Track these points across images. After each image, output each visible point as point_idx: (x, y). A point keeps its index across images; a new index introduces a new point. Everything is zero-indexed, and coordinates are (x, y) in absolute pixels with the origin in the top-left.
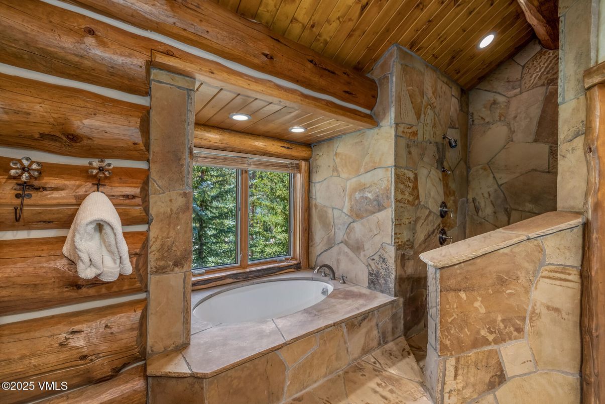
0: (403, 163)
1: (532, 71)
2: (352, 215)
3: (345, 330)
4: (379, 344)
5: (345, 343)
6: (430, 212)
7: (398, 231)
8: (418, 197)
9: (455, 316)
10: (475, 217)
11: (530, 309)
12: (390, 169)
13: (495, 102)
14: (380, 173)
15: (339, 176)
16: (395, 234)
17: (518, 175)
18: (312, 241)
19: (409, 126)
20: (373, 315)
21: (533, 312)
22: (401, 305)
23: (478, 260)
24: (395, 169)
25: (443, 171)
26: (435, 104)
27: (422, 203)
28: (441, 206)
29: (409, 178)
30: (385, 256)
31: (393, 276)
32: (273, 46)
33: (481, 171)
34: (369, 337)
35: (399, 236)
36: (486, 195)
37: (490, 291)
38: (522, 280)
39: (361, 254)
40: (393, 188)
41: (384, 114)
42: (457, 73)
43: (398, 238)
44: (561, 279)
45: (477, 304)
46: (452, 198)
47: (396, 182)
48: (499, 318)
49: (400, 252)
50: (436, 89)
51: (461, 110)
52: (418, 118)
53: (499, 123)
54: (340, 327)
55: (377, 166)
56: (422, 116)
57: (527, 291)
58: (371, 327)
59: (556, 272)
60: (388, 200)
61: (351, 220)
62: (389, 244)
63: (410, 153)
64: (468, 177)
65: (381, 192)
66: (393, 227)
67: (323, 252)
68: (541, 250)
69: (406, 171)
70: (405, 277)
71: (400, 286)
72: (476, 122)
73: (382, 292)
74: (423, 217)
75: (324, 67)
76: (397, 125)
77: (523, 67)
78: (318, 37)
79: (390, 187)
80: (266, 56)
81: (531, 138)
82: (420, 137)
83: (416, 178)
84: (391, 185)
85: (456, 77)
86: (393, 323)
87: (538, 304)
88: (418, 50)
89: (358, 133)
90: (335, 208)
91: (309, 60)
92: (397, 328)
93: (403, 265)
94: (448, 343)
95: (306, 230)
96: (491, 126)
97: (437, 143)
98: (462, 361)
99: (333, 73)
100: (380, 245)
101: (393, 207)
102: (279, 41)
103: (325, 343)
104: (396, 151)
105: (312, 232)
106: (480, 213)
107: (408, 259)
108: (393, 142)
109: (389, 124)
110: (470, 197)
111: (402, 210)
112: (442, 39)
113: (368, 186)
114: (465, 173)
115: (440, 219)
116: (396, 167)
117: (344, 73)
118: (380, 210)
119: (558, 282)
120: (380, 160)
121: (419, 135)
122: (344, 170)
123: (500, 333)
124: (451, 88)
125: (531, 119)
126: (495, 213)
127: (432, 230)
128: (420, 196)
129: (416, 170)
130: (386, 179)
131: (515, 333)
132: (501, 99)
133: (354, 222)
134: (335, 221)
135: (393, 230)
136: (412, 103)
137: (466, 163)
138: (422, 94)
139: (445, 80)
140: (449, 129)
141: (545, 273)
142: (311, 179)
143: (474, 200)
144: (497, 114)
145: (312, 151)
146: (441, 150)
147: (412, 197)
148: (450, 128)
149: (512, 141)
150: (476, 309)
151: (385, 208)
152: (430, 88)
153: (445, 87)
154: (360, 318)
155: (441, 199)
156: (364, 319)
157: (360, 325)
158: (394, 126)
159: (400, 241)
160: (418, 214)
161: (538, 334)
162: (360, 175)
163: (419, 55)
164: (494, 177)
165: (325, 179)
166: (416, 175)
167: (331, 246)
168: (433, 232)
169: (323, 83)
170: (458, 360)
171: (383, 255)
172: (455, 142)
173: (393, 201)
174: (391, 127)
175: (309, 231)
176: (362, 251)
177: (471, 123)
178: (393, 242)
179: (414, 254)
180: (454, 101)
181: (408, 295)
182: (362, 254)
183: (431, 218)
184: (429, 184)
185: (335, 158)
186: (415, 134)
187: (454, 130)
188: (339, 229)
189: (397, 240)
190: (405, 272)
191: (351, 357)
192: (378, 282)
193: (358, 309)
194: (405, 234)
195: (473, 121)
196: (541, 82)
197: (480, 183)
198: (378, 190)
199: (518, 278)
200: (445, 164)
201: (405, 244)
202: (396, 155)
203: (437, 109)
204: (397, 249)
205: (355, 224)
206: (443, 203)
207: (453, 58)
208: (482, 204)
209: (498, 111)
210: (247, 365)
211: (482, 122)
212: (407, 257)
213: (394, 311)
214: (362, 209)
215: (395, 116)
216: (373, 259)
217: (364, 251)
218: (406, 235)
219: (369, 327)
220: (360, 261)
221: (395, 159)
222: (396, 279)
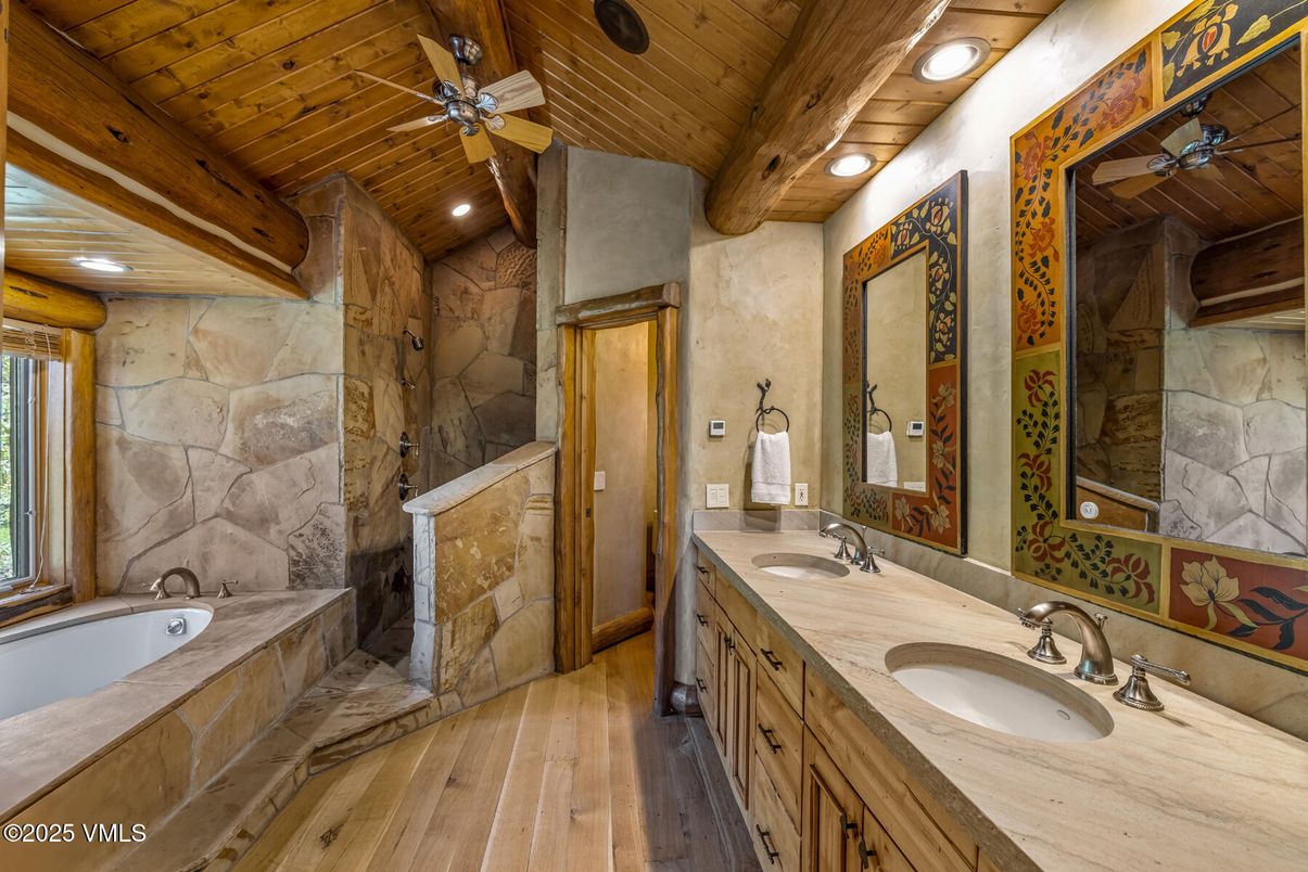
0: (355, 371)
1: (506, 264)
2: (246, 459)
3: (280, 654)
4: (327, 668)
5: (281, 675)
6: (389, 448)
7: (349, 481)
8: (374, 426)
9: (452, 570)
10: (442, 455)
11: (518, 544)
12: (334, 378)
13: (466, 291)
14: (313, 383)
15: (207, 380)
16: (346, 485)
17: (492, 396)
18: (107, 528)
19: (362, 310)
20: (318, 621)
21: (521, 546)
22: (355, 601)
23: (475, 500)
24: (345, 379)
25: (404, 384)
26: (394, 279)
27: (378, 434)
28: (402, 439)
29: (363, 394)
30: (327, 523)
31: (343, 554)
32: (133, 119)
33: (449, 387)
34: (313, 658)
35: (350, 488)
36: (456, 422)
37: (486, 533)
38: (512, 515)
39: (271, 531)
40: (341, 410)
41: (324, 283)
42: (422, 236)
43: (350, 492)
44: (541, 509)
45: (473, 550)
46: (414, 426)
47: (346, 401)
48: (494, 561)
49: (353, 514)
50: (395, 255)
51: (424, 291)
52: (374, 298)
53: (472, 322)
54: (274, 648)
55: (306, 368)
56: (379, 295)
57: (516, 525)
58: (316, 642)
59: (537, 501)
60: (332, 430)
61: (242, 469)
62: (334, 504)
63: (363, 353)
64: (431, 394)
65: (316, 416)
66: (342, 474)
67: (151, 548)
68: (527, 481)
69: (358, 383)
70: (358, 553)
71: (352, 569)
72: (442, 312)
73: (320, 587)
74: (380, 458)
75: (223, 178)
76: (346, 305)
77: (498, 255)
78: (207, 115)
79: (334, 407)
80: (116, 134)
81: (506, 350)
82: (375, 330)
83: (371, 395)
84: (337, 404)
85: (419, 240)
86: (344, 630)
87: (525, 537)
88: (375, 191)
89: (261, 302)
90: (193, 447)
91: (197, 161)
92: (349, 638)
93: (356, 535)
94: (445, 605)
95: (88, 502)
96: (462, 323)
97: (396, 339)
98: (459, 621)
99: (238, 192)
100: (315, 508)
101: (342, 440)
102: (141, 110)
103: (252, 682)
104: (345, 349)
105: (106, 506)
106: (449, 448)
107: (362, 525)
108: (341, 334)
109: (332, 302)
110: (435, 425)
111: (354, 445)
112: (410, 189)
113: (287, 404)
114: (428, 388)
115: (400, 459)
116: (347, 375)
117: (256, 196)
118: (313, 447)
119: (539, 512)
120: (315, 359)
121: (374, 327)
122: (222, 370)
123: (495, 576)
124: (412, 255)
125: (506, 325)
126: (467, 447)
127: (390, 476)
128: (377, 424)
129: (371, 381)
130: (327, 393)
131: (507, 573)
132: (473, 289)
133: (251, 472)
134: (194, 473)
135: (343, 478)
136: (366, 272)
137: (429, 372)
138: (379, 260)
139: (406, 243)
140: (410, 319)
141: (530, 505)
142: (100, 376)
143: (440, 428)
144: (469, 309)
145: (105, 310)
146: (400, 350)
147: (367, 425)
148: (410, 316)
149: (487, 350)
150: (473, 555)
151: (326, 443)
152: (388, 253)
153: (405, 252)
154: (300, 630)
155: (400, 429)
156: (306, 631)
157: (300, 642)
158: (342, 307)
159: (351, 495)
160: (374, 453)
161: (525, 568)
162: (266, 382)
163: (375, 198)
164: (466, 397)
165: (158, 383)
166: (371, 388)
167: (182, 529)
168: (392, 481)
169: (220, 207)
170: (455, 622)
171: (321, 524)
172: (422, 341)
173: (342, 432)
174: (337, 308)
175: (95, 506)
176: (272, 525)
177: (436, 312)
178: (342, 500)
179: (370, 516)
180: (416, 275)
181: (362, 583)
182: (273, 530)
183: (389, 458)
184: (387, 406)
185: (191, 339)
186: (369, 323)
187: (415, 321)
188: (208, 489)
189: (348, 496)
190: (358, 545)
191: (289, 698)
192: (313, 573)
193: (295, 617)
194: (358, 485)
195: (438, 310)
196: (515, 283)
197: (448, 404)
198: (309, 412)
199: (509, 513)
200: (405, 372)
201: (358, 500)
202: (345, 356)
203: (396, 287)
204: (349, 510)
205: (253, 476)
206: (404, 434)
207: (420, 216)
208: (452, 435)
209: (471, 305)
210: (126, 746)
211: (451, 315)
212: (360, 523)
213: (345, 611)
214: (272, 446)
215: (345, 292)
216: (301, 535)
217: (278, 523)
218: (359, 487)
219: (312, 642)
220: (269, 546)
221: (345, 362)
222: (347, 558)
